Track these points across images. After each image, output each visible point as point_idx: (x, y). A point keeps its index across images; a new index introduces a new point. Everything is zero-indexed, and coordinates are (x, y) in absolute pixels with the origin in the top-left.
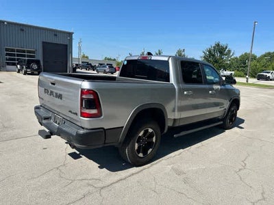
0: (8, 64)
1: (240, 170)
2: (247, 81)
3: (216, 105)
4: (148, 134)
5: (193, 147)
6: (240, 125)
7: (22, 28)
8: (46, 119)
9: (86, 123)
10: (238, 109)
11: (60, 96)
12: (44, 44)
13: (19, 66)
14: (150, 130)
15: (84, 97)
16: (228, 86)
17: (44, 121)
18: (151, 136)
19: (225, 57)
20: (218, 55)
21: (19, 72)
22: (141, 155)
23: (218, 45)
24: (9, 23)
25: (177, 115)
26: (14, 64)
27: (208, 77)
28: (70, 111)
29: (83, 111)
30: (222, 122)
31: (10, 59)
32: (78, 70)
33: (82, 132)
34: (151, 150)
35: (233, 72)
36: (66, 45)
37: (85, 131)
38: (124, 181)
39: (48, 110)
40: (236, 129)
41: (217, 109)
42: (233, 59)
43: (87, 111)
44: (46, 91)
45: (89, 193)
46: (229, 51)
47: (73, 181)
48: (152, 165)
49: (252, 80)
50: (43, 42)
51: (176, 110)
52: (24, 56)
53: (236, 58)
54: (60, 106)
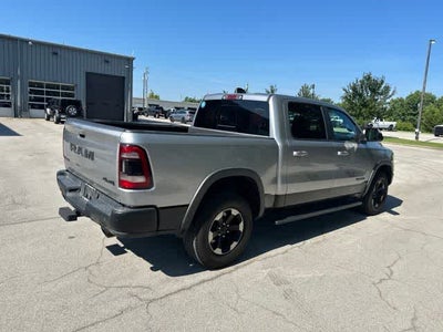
0: (33, 107)
1: (381, 281)
2: (417, 138)
3: (350, 174)
4: (230, 218)
5: (308, 241)
6: (394, 209)
7: (55, 50)
8: (71, 190)
9: (128, 196)
10: (390, 182)
11: (91, 156)
12: (88, 75)
13: (48, 110)
14: (235, 212)
15: (124, 156)
16: (372, 145)
17: (69, 194)
18: (236, 220)
19: (380, 98)
20: (367, 94)
21: (48, 119)
22: (218, 251)
23: (368, 78)
24: (35, 43)
25: (281, 190)
26: (42, 107)
27: (335, 130)
28: (105, 179)
29: (122, 178)
30: (360, 203)
31: (36, 99)
32: (141, 117)
33: (120, 211)
34: (235, 244)
35: (394, 123)
36: (124, 78)
37: (125, 210)
38: (189, 293)
39: (76, 177)
40: (385, 216)
41: (352, 181)
42: (396, 102)
43: (130, 179)
44: (73, 147)
45: (130, 308)
46: (387, 88)
47: (107, 288)
48: (237, 268)
49: (424, 137)
50: (87, 73)
51: (279, 181)
52: (57, 94)
53: (401, 100)
54: (92, 171)
